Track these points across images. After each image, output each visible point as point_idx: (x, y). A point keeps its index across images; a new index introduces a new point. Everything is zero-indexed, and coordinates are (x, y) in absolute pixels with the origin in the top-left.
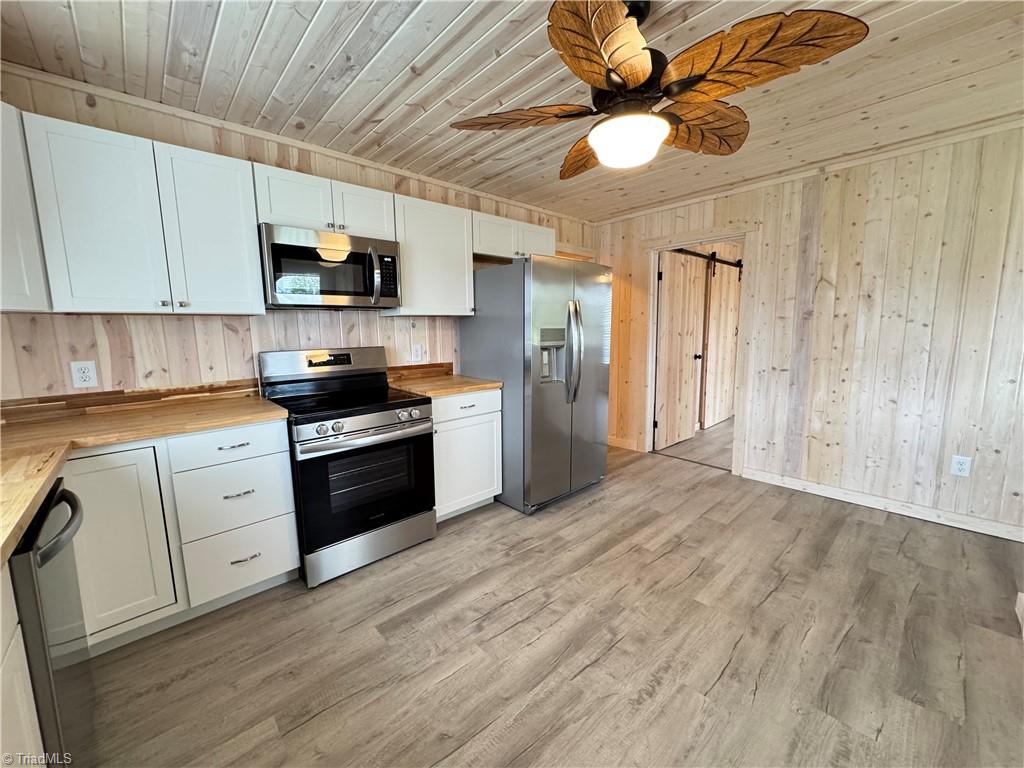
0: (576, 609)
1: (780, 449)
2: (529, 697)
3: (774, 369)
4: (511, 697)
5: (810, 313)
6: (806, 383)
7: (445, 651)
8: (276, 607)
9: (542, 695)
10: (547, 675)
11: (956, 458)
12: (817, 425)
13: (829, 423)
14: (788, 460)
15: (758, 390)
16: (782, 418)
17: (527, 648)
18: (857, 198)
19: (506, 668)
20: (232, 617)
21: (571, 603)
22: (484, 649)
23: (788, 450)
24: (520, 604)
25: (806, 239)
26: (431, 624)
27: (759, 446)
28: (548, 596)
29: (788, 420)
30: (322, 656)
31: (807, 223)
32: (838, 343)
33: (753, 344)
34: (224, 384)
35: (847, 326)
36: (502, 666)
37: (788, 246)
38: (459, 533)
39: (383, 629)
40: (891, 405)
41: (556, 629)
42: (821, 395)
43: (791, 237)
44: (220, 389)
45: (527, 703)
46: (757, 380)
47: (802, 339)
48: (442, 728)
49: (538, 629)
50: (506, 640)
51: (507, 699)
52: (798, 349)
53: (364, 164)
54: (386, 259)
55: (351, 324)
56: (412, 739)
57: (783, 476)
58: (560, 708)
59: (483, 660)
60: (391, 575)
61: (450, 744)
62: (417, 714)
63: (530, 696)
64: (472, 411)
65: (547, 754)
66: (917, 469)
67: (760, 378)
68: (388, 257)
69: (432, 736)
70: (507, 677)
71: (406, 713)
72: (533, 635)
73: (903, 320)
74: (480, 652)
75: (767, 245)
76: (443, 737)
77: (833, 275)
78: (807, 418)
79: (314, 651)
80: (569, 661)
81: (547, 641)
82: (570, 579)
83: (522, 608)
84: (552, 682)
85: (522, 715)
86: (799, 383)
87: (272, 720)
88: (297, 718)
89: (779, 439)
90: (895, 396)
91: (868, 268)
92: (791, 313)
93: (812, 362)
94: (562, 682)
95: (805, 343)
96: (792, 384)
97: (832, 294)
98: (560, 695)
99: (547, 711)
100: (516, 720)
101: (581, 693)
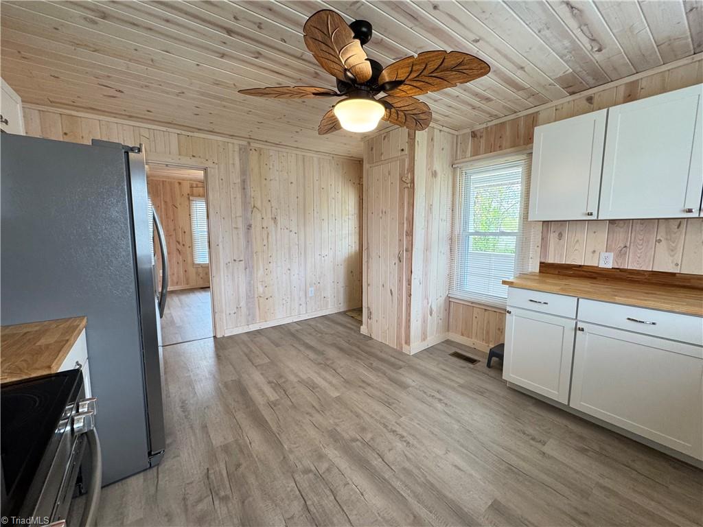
0: (329, 456)
1: (244, 310)
2: (411, 500)
3: (235, 260)
4: (413, 513)
5: (250, 226)
6: (253, 267)
9: (409, 492)
10: (392, 486)
11: (310, 289)
12: (261, 289)
13: (266, 287)
14: (249, 315)
15: (227, 276)
16: (243, 289)
17: (366, 496)
18: (265, 166)
19: (385, 515)
21: (321, 457)
23: (249, 309)
24: (311, 495)
25: (244, 181)
27: (232, 312)
28: (307, 471)
29: (246, 290)
31: (244, 172)
32: (265, 242)
33: (221, 246)
35: (268, 234)
36: (383, 518)
37: (235, 183)
40: (289, 271)
41: (348, 472)
42: (261, 272)
43: (236, 178)
45: (416, 502)
46: (225, 268)
47: (248, 241)
49: (345, 485)
50: (355, 512)
51: (414, 516)
52: (247, 247)
57: (248, 325)
58: (418, 484)
63: (409, 499)
65: (450, 495)
66: (300, 298)
67: (227, 268)
70: (395, 514)
72: (353, 489)
73: (288, 231)
75: (222, 179)
77: (258, 204)
78: (256, 287)
80: (379, 470)
81: (359, 480)
82: (291, 451)
83: (318, 494)
84: (397, 484)
85: (426, 507)
86: (249, 268)
89: (243, 304)
90: (289, 266)
91: (274, 203)
92: (240, 225)
93: (255, 254)
94: (397, 478)
95: (250, 243)
96: (246, 269)
97: (259, 216)
98: (407, 482)
99: (420, 490)
100: (431, 512)
101: (404, 469)
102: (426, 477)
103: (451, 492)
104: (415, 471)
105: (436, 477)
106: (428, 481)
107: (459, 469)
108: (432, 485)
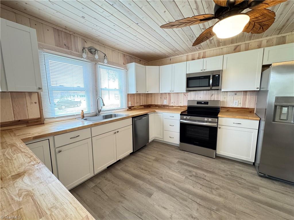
0: (219, 198)
4: (176, 186)
7: (180, 172)
8: (173, 148)
9: (180, 192)
20: (168, 146)
22: (185, 178)
26: (185, 168)
28: (217, 189)
30: (168, 157)
34: (182, 106)
36: (183, 183)
38: (222, 162)
39: (179, 162)
41: (204, 193)
44: (182, 107)
45: (176, 189)
48: (163, 177)
49: (201, 188)
51: (175, 185)
53: (222, 48)
54: (216, 76)
55: (212, 94)
56: (159, 173)
58: (178, 196)
59: (182, 179)
60: (194, 157)
61: (161, 179)
62: (164, 172)
63: (179, 190)
64: (239, 125)
65: (166, 195)
68: (217, 75)
69: (161, 176)
70: (181, 184)
71: (163, 171)
74: (184, 178)
76: (162, 177)
79: (168, 156)
80: (195, 197)
83: (206, 183)
84: (185, 194)
85: (173, 189)
87: (155, 158)
88: (157, 160)
94: (187, 196)
98: (182, 196)
99: (176, 194)
100: (171, 188)
101: (186, 201)
102: (176, 200)
103: (166, 196)
104: (181, 201)
105: (173, 201)
106: (175, 198)
107: (164, 208)
108: (173, 197)
